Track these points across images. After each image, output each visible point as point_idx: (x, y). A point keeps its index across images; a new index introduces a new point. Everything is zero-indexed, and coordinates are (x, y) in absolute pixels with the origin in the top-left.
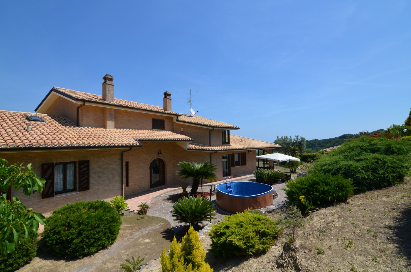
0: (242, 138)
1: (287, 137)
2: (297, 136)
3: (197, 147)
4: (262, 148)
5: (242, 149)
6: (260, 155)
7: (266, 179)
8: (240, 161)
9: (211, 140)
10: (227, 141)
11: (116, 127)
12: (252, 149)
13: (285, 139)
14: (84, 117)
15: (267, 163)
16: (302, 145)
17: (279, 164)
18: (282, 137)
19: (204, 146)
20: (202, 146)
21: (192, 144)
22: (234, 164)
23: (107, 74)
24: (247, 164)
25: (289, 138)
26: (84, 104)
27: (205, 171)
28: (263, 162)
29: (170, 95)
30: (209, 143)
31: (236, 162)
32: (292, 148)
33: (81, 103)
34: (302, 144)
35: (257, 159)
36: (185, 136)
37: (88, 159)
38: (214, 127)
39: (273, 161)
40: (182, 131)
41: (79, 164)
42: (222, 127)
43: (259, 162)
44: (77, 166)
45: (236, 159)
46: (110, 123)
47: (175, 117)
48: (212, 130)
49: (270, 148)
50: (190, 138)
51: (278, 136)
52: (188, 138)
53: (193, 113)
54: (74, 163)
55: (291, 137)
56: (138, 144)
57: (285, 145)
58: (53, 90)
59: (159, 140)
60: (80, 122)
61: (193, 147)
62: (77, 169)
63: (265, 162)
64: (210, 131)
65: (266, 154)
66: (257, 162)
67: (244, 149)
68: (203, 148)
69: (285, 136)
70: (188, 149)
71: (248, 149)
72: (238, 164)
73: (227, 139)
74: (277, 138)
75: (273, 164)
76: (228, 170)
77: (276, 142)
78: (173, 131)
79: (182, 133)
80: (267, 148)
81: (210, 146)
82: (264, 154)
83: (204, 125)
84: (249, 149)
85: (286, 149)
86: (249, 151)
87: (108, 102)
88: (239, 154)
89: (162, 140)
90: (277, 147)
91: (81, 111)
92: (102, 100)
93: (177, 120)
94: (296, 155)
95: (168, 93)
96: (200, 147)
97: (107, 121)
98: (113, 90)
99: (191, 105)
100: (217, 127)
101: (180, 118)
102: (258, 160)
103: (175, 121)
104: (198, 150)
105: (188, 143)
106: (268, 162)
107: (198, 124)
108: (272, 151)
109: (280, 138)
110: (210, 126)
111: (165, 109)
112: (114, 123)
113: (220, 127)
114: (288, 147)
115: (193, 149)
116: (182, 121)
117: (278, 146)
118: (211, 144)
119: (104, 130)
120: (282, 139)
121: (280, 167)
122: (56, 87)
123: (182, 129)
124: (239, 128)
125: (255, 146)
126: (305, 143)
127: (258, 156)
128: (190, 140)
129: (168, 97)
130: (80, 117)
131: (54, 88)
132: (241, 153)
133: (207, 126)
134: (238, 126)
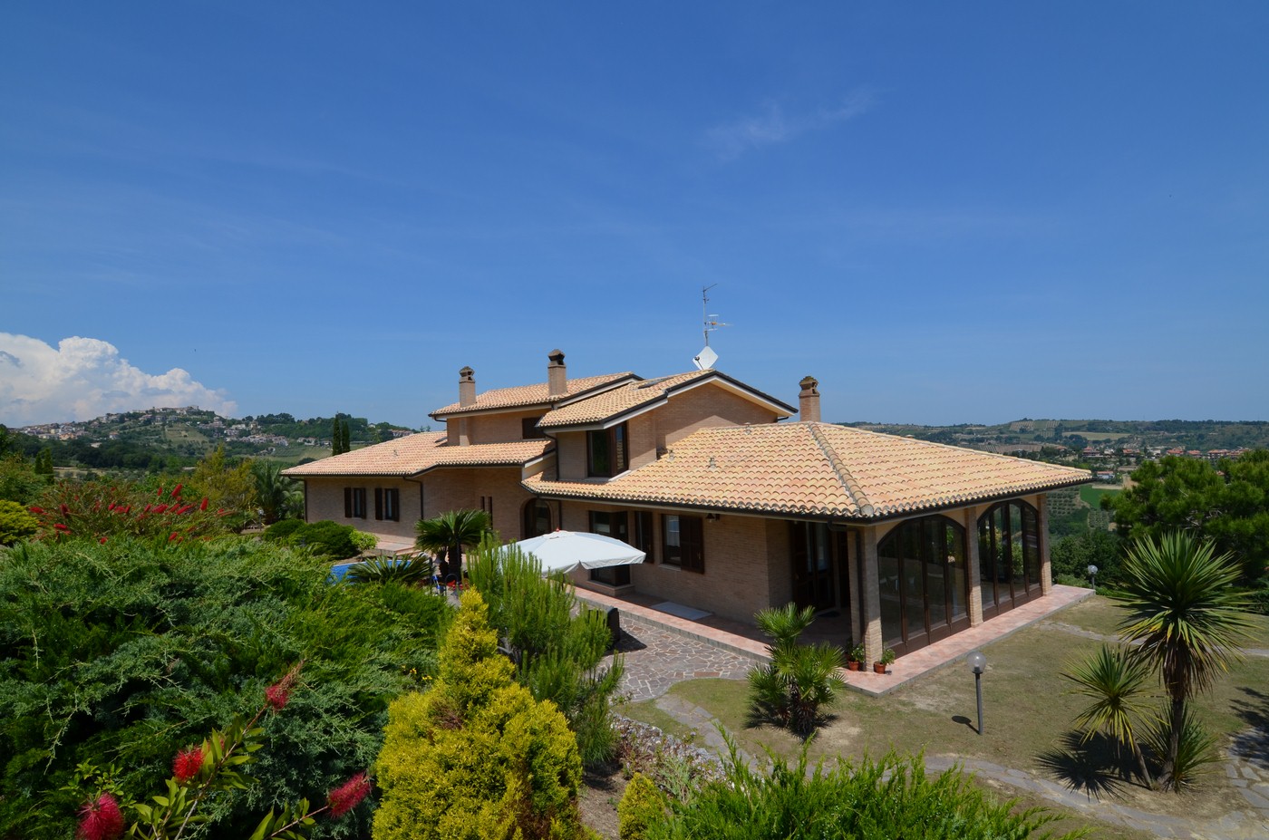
8: (682, 547)
24: (708, 569)
97: (460, 436)
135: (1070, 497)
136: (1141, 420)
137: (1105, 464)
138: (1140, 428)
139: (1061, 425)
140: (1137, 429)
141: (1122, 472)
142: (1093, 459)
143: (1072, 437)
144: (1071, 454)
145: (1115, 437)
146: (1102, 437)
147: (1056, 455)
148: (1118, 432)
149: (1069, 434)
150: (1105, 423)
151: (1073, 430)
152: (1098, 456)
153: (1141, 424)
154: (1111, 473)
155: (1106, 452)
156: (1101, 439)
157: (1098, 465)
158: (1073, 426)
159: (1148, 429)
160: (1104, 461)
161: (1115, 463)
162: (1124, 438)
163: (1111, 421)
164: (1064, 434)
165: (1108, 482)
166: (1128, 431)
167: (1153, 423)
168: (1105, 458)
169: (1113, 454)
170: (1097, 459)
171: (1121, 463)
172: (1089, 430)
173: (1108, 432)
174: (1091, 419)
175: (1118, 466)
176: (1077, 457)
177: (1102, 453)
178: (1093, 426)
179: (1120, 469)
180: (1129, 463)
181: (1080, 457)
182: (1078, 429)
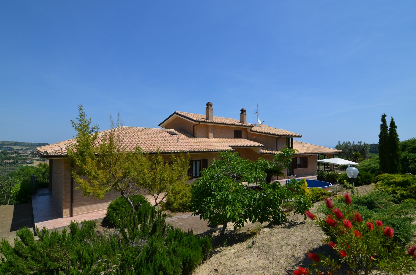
0: (303, 144)
1: (349, 142)
2: (360, 141)
3: (267, 151)
4: (322, 153)
5: (305, 154)
6: (321, 159)
7: (326, 178)
8: (302, 164)
9: (278, 145)
10: (290, 147)
11: (214, 137)
12: (313, 154)
13: (347, 144)
14: (198, 132)
15: (327, 167)
16: (365, 151)
17: (341, 168)
18: (344, 142)
19: (273, 151)
20: (271, 151)
21: (263, 149)
22: (297, 166)
23: (209, 102)
24: (308, 167)
25: (352, 143)
26: (199, 123)
27: (277, 169)
28: (323, 166)
29: (245, 111)
30: (276, 148)
31: (298, 164)
32: (354, 153)
33: (197, 123)
34: (366, 149)
35: (317, 163)
36: (258, 143)
37: (206, 158)
38: (280, 136)
39: (334, 165)
40: (254, 139)
41: (203, 161)
42: (287, 136)
43: (320, 166)
44: (202, 162)
45: (298, 162)
46: (211, 135)
47: (249, 128)
48: (279, 138)
49: (331, 153)
50: (262, 145)
51: (339, 142)
52: (260, 144)
53: (260, 122)
54: (200, 161)
55: (354, 142)
56: (233, 150)
57: (347, 151)
58: (175, 113)
59: (242, 147)
60: (196, 135)
61: (264, 151)
62: (202, 164)
63: (326, 166)
64: (277, 139)
65: (327, 158)
66: (318, 166)
67: (306, 154)
68: (272, 152)
69: (348, 142)
70: (260, 153)
71: (309, 154)
72: (300, 166)
73: (290, 145)
74: (339, 143)
75: (334, 169)
76: (291, 172)
77: (337, 148)
78: (248, 138)
79: (254, 140)
80: (328, 153)
81: (277, 151)
82: (324, 159)
83: (272, 134)
84: (311, 154)
85: (348, 154)
86: (310, 155)
87: (210, 121)
88: (301, 158)
89: (244, 146)
90: (338, 153)
91: (196, 128)
92: (205, 119)
93: (251, 131)
94: (358, 160)
95: (244, 110)
96: (269, 152)
97: (210, 134)
98: (212, 112)
99: (258, 116)
100: (283, 136)
101: (253, 129)
102: (319, 164)
103: (249, 131)
104: (268, 153)
105: (260, 148)
106: (329, 167)
107: (267, 133)
108: (333, 156)
109: (341, 143)
110: (278, 135)
111: (242, 122)
112: (213, 135)
113: (286, 136)
114: (350, 152)
115: (264, 153)
116: (255, 131)
117: (338, 151)
118: (278, 150)
119: (208, 139)
120: (344, 144)
121: (341, 171)
122: (177, 112)
123: (255, 138)
124: (302, 136)
125: (316, 151)
126: (368, 149)
127: (319, 160)
128: (261, 146)
129: (244, 113)
130: (195, 131)
131: (175, 111)
132: (303, 157)
133: (275, 135)
134: (301, 135)
135: (14, 169)
136: (34, 142)
137: (27, 157)
138: (33, 145)
139: (3, 143)
140: (32, 145)
141: (34, 160)
142: (23, 155)
143: (7, 148)
144: (14, 154)
145: (24, 148)
146: (19, 148)
147: (8, 154)
148: (25, 146)
149: (6, 146)
150: (21, 143)
151: (8, 145)
152: (25, 154)
153: (34, 144)
154: (30, 160)
155: (27, 153)
156: (19, 149)
157: (25, 157)
158: (8, 143)
159: (36, 145)
160: (27, 156)
161: (31, 157)
162: (28, 148)
163: (23, 142)
164: (4, 146)
165: (29, 163)
166: (29, 146)
167: (37, 144)
168: (27, 155)
169: (30, 154)
170: (25, 155)
171: (33, 157)
172: (15, 145)
173: (22, 146)
174: (16, 141)
175: (32, 158)
176: (16, 155)
177: (26, 153)
178: (16, 144)
179: (33, 159)
180: (36, 157)
181: (18, 155)
182: (10, 145)
